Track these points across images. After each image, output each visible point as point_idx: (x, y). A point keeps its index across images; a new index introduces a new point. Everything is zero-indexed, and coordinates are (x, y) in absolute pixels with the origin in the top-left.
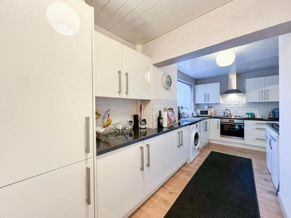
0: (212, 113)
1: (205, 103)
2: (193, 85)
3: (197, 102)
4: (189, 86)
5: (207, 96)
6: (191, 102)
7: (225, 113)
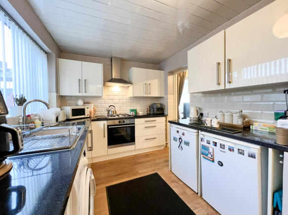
0: (90, 112)
1: (80, 94)
2: (54, 55)
3: (63, 93)
4: (44, 56)
5: (83, 83)
6: (50, 92)
7: (109, 111)
